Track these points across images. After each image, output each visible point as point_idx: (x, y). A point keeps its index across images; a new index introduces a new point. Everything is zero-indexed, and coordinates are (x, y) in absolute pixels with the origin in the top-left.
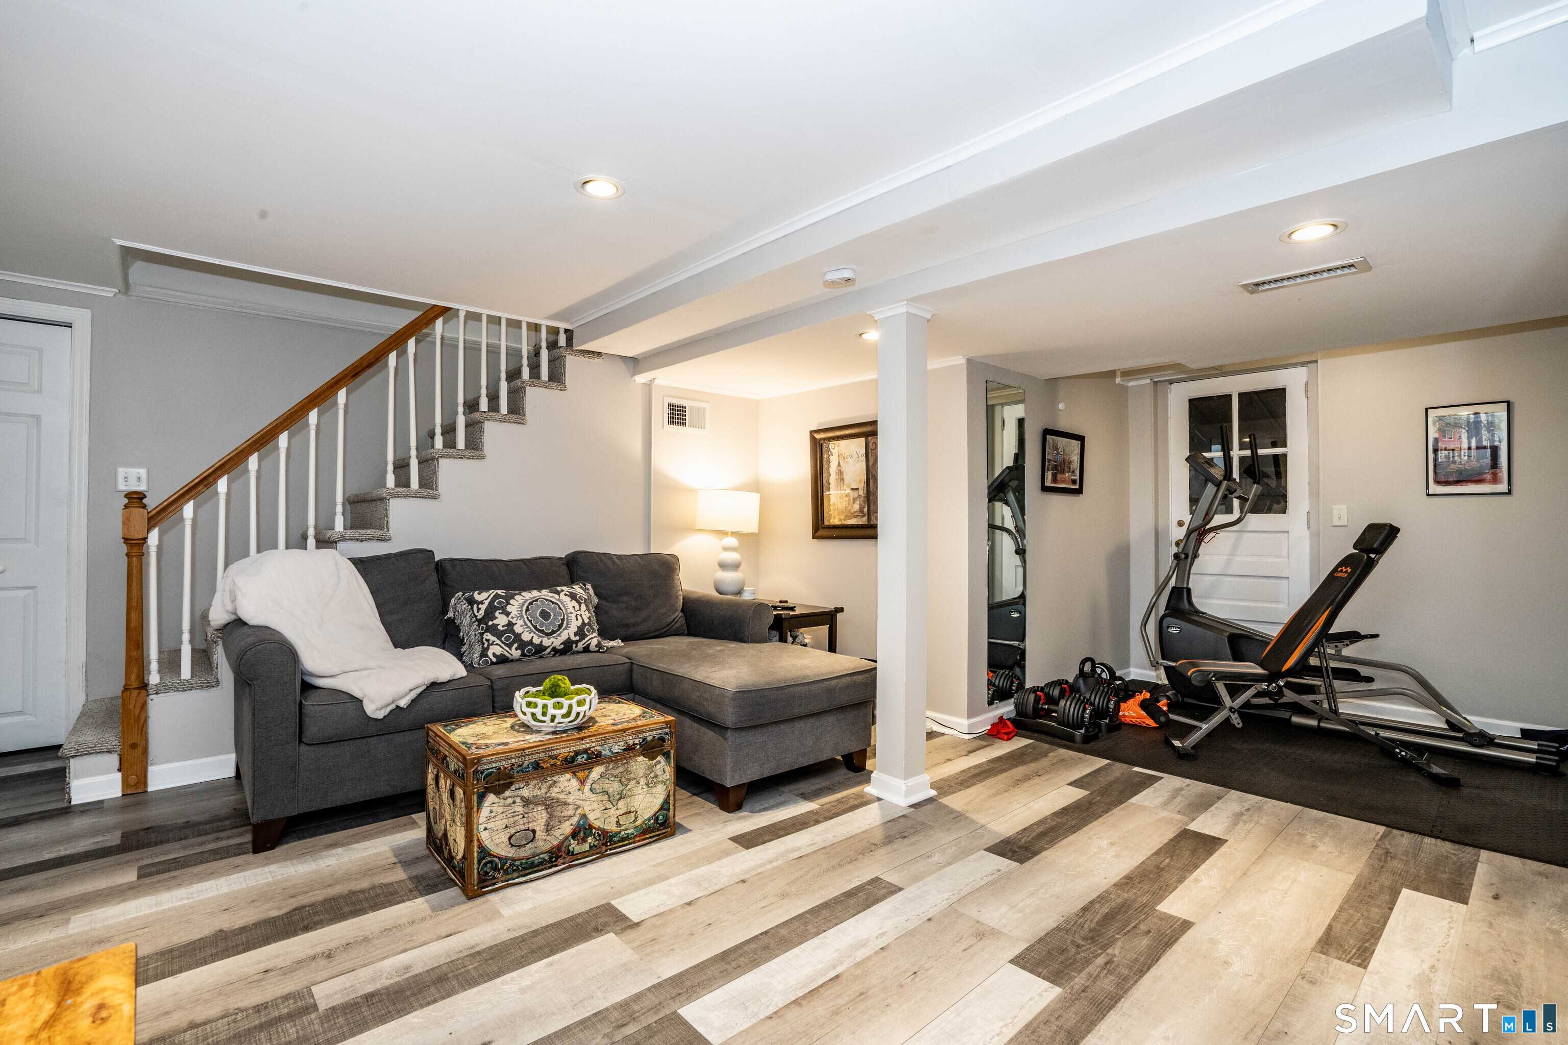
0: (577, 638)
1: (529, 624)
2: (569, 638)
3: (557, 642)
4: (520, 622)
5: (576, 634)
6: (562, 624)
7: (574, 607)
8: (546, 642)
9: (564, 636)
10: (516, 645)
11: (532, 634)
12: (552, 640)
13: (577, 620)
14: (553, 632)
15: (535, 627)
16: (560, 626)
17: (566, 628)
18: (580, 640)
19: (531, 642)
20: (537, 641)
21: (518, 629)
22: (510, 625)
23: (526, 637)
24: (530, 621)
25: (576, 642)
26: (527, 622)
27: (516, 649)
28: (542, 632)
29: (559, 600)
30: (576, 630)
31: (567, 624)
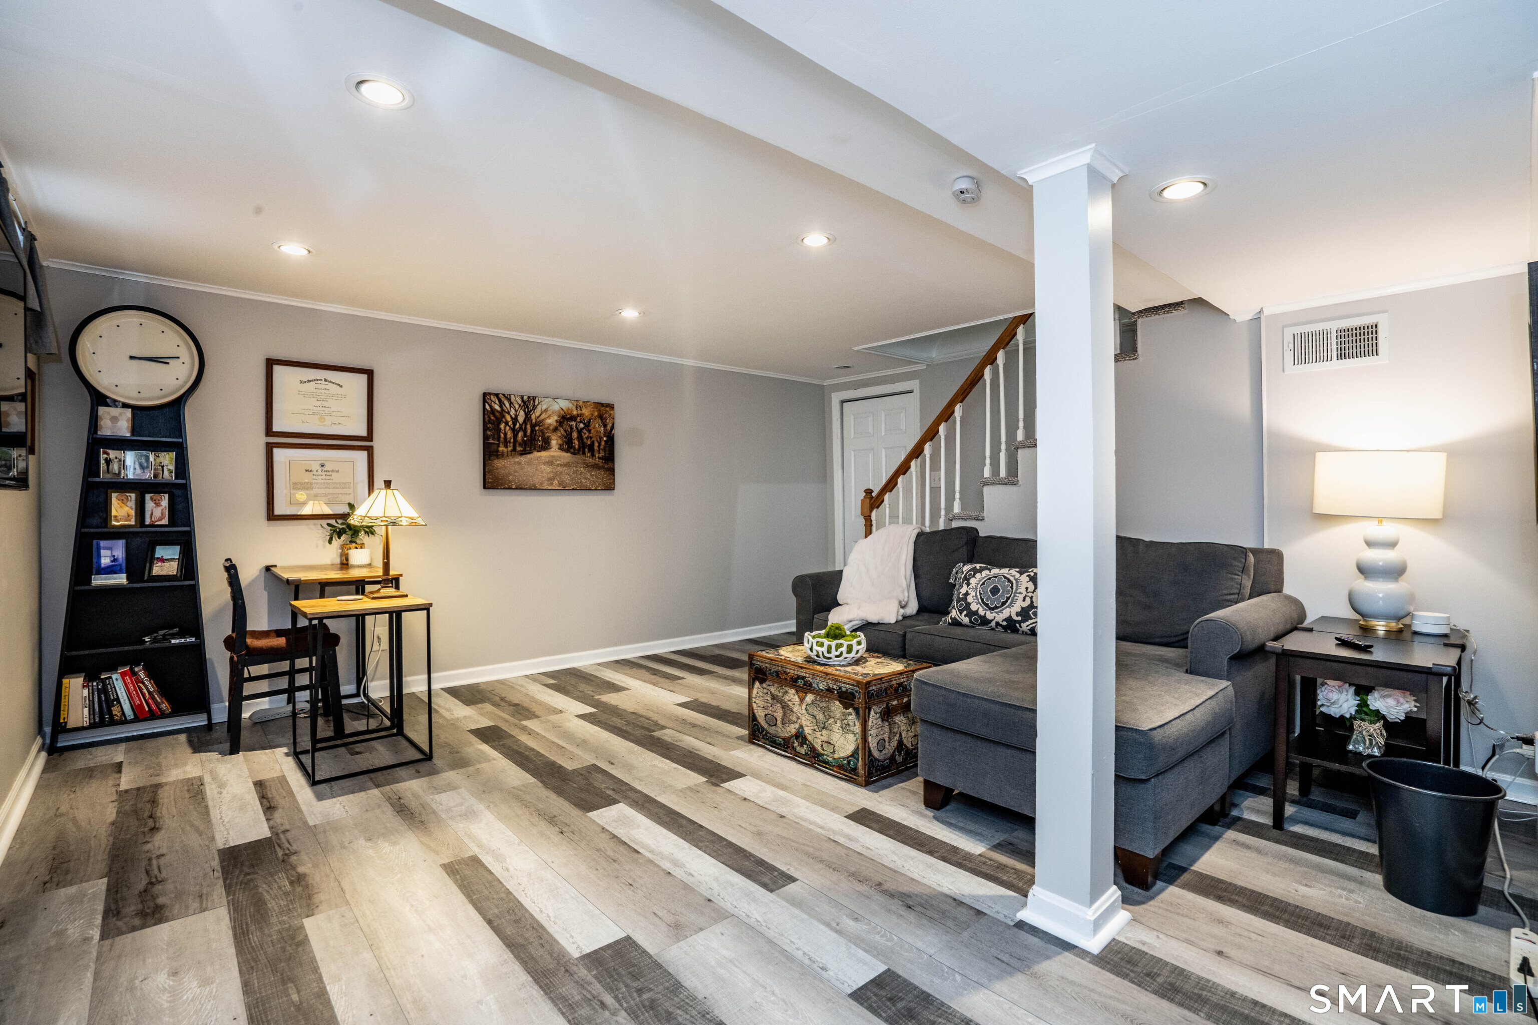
0: (1019, 618)
1: (979, 597)
2: (1010, 616)
3: (999, 617)
4: (973, 594)
5: (1018, 614)
6: (1006, 601)
7: (1027, 588)
8: (990, 615)
9: (1006, 613)
10: (965, 612)
11: (979, 606)
12: (994, 614)
13: (1024, 600)
14: (996, 607)
15: (982, 600)
16: (1004, 603)
17: (1008, 607)
18: (1023, 621)
19: (976, 613)
20: (981, 612)
21: (970, 599)
22: (967, 594)
23: (974, 607)
24: (980, 594)
25: (1020, 622)
26: (978, 594)
27: (965, 616)
28: (987, 605)
29: (1016, 580)
30: (1019, 610)
31: (1011, 603)
